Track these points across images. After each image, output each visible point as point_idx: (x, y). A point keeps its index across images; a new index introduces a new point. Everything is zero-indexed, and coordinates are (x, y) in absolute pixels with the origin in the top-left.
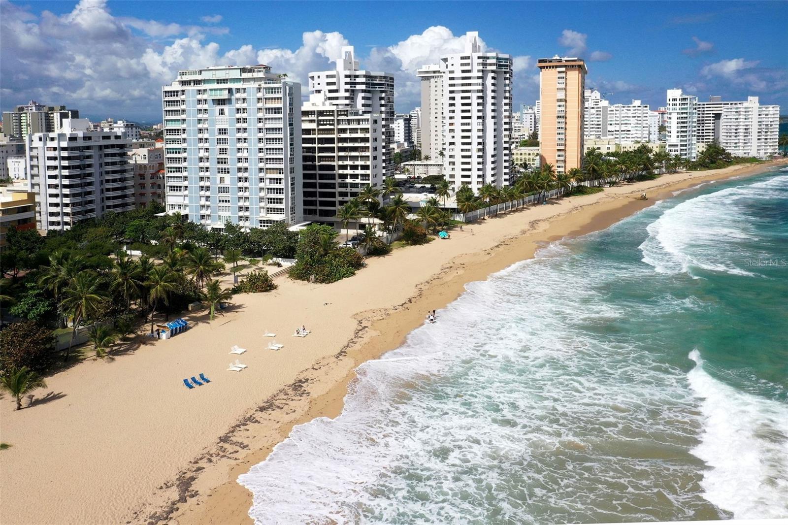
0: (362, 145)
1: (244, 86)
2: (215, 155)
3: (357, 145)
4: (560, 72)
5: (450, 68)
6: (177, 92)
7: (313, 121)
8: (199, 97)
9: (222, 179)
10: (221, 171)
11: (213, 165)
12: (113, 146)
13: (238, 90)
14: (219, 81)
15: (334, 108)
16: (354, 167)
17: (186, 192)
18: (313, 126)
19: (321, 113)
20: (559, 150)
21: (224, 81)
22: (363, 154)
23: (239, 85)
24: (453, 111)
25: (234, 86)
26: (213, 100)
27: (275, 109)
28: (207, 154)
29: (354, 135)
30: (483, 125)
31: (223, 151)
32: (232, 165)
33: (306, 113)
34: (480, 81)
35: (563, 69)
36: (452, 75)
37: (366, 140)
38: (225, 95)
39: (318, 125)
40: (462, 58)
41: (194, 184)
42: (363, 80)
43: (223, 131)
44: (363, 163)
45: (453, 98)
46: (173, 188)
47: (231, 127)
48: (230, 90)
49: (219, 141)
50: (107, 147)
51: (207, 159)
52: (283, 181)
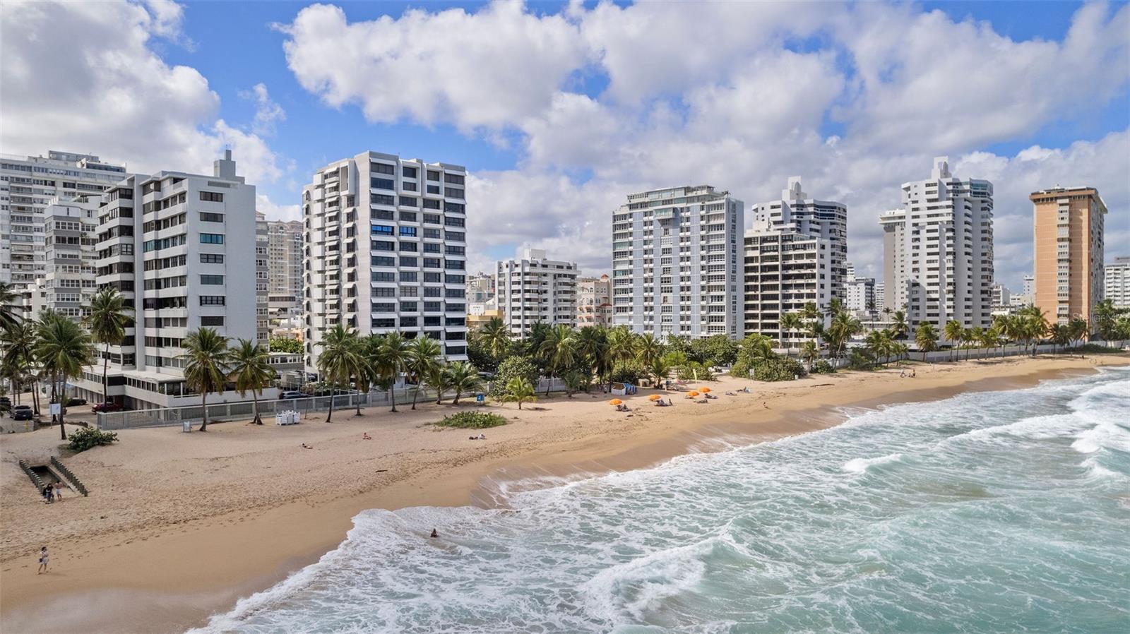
0: (808, 271)
1: (689, 205)
2: (658, 274)
3: (803, 271)
4: (1061, 205)
5: (914, 198)
6: (625, 215)
7: (756, 248)
8: (646, 219)
9: (665, 299)
10: (663, 290)
11: (656, 284)
12: (565, 276)
13: (682, 210)
14: (665, 202)
15: (779, 233)
16: (799, 296)
17: (631, 313)
18: (757, 253)
19: (764, 240)
20: (1061, 302)
21: (669, 202)
22: (810, 281)
23: (683, 205)
24: (918, 247)
25: (678, 206)
26: (659, 220)
27: (718, 225)
28: (651, 274)
29: (800, 262)
30: (954, 262)
31: (666, 270)
32: (677, 284)
33: (748, 241)
34: (950, 210)
35: (1067, 201)
36: (915, 206)
37: (812, 266)
38: (670, 215)
39: (762, 251)
40: (928, 185)
41: (639, 305)
42: (811, 209)
43: (666, 251)
44: (809, 291)
45: (918, 232)
46: (619, 309)
47: (675, 248)
48: (675, 210)
49: (663, 261)
50: (560, 275)
51: (652, 279)
52: (725, 299)
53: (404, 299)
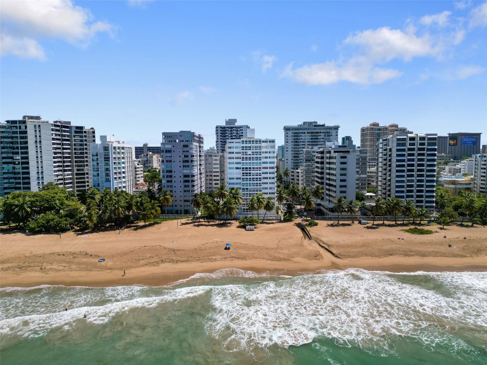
53: (408, 184)
